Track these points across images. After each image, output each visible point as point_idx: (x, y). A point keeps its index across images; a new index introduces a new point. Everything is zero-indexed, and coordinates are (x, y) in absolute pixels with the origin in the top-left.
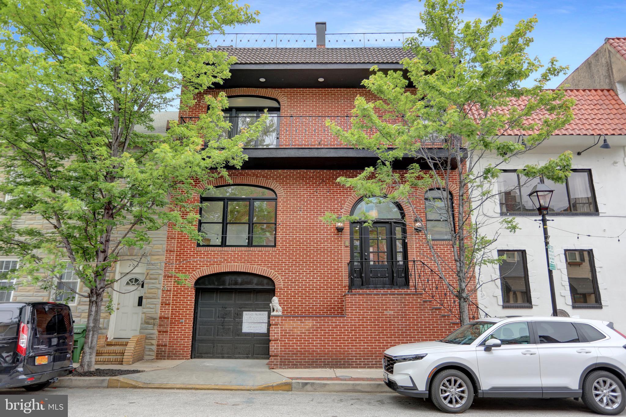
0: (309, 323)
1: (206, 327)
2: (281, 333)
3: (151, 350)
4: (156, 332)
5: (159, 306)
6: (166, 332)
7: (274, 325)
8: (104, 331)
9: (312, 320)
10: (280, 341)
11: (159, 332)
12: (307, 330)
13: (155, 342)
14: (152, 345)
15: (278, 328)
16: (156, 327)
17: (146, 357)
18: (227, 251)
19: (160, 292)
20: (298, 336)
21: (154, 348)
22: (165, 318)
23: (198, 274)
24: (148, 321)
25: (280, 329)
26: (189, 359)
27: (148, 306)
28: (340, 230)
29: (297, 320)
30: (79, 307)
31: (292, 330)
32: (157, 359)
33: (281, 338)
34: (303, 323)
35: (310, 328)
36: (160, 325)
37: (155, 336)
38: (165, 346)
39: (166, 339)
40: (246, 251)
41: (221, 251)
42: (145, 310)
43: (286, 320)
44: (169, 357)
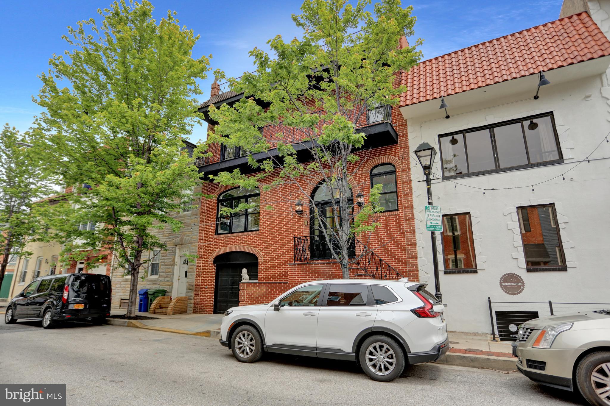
0: (263, 288)
1: (223, 291)
2: (246, 296)
3: (191, 307)
4: (193, 294)
5: (195, 277)
6: (198, 295)
7: (242, 290)
8: (169, 294)
9: (266, 286)
10: (246, 302)
11: (195, 295)
12: (262, 294)
13: (192, 301)
14: (191, 303)
15: (244, 292)
16: (193, 292)
17: (188, 312)
18: (230, 237)
19: (195, 268)
20: (257, 298)
21: (192, 305)
22: (198, 285)
23: (214, 255)
24: (190, 287)
25: (245, 293)
26: (212, 314)
27: (190, 277)
28: (300, 212)
29: (256, 286)
30: (159, 278)
31: (253, 294)
32: (194, 313)
33: (246, 300)
34: (260, 288)
35: (264, 292)
36: (196, 290)
37: (192, 298)
38: (198, 304)
39: (198, 300)
40: (241, 236)
41: (227, 237)
42: (188, 280)
43: (249, 286)
44: (200, 312)
